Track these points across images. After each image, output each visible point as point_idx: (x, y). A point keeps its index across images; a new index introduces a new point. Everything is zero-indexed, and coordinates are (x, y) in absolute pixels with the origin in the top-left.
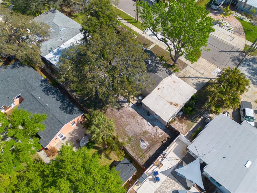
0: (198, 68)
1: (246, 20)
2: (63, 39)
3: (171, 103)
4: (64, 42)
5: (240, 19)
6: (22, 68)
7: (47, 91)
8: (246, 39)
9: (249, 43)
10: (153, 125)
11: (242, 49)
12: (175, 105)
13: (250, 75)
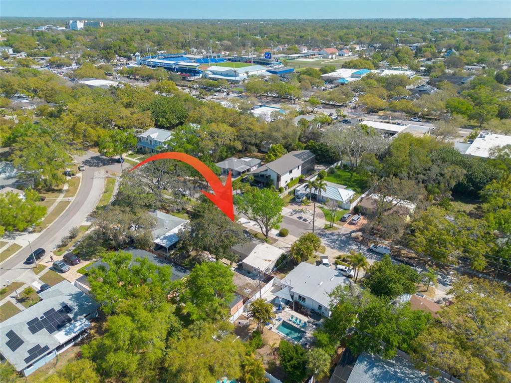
0: (287, 242)
1: (325, 207)
2: (168, 229)
3: (266, 260)
4: (169, 230)
5: (321, 208)
6: (135, 250)
7: (162, 262)
8: (326, 220)
9: (329, 223)
10: (254, 279)
11: (323, 227)
12: (269, 261)
13: (329, 243)
